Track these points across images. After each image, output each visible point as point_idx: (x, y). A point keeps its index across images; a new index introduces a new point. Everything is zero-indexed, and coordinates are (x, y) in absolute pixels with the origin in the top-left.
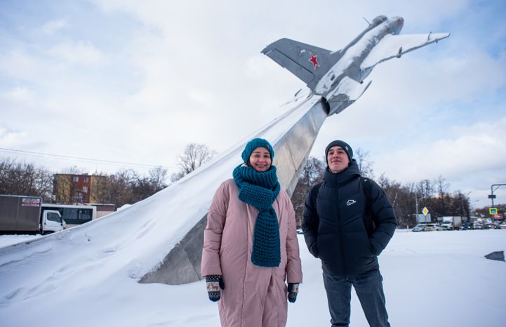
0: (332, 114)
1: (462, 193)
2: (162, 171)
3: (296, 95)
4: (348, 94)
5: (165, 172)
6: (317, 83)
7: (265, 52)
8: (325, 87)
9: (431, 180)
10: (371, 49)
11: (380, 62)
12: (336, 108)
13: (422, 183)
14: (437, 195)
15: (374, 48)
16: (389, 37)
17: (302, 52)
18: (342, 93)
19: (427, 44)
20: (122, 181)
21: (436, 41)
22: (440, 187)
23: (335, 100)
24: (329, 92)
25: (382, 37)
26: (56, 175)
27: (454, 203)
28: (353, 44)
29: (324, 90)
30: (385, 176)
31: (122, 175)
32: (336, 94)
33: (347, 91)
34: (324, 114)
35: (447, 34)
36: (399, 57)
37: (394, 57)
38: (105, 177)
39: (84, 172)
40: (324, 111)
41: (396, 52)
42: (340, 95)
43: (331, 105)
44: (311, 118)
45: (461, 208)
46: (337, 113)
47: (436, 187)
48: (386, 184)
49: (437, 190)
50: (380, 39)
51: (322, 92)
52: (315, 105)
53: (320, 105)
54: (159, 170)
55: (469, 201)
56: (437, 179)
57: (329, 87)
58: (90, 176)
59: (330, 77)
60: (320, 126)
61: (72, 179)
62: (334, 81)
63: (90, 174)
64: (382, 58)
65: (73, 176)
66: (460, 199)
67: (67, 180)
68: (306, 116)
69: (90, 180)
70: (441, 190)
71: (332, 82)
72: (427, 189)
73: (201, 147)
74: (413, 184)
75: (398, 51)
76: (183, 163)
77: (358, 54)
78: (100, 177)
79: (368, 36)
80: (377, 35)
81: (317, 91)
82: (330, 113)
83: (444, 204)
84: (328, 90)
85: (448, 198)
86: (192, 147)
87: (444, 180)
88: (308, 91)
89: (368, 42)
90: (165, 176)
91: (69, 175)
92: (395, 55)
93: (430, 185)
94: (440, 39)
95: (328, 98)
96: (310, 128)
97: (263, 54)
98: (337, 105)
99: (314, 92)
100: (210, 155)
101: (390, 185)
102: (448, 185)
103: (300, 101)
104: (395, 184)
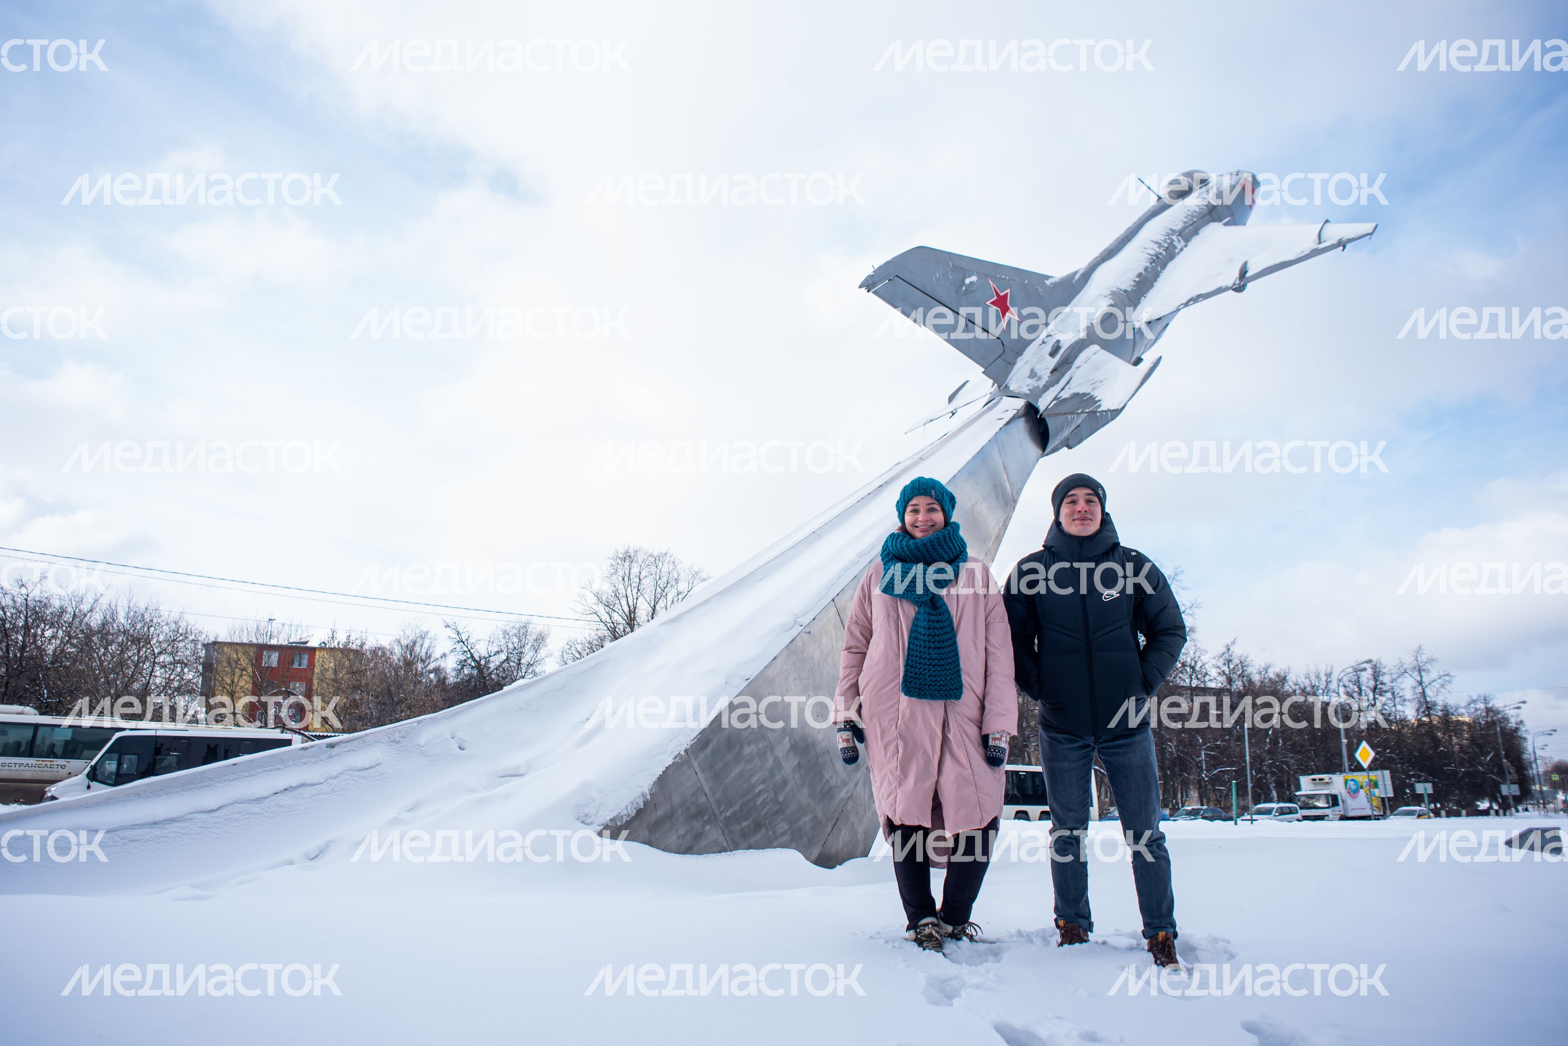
0: (1054, 451)
1: (1497, 703)
2: (531, 639)
3: (951, 399)
4: (1098, 394)
5: (541, 639)
6: (1011, 364)
7: (869, 284)
8: (1033, 374)
9: (1389, 663)
10: (1164, 267)
11: (1186, 304)
12: (1066, 433)
13: (1358, 670)
14: (1410, 712)
15: (1171, 265)
16: (1215, 232)
17: (967, 281)
18: (1081, 390)
19: (1315, 253)
20: (409, 664)
21: (1342, 244)
22: (1421, 683)
23: (1062, 409)
24: (1046, 388)
25: (1196, 232)
26: (214, 646)
27: (1472, 739)
28: (1109, 254)
29: (1032, 382)
30: (1238, 651)
31: (411, 648)
32: (1065, 395)
33: (1094, 384)
34: (1032, 449)
35: (1368, 227)
36: (1239, 288)
37: (1226, 289)
38: (358, 653)
39: (295, 638)
40: (1034, 440)
41: (1231, 277)
42: (1076, 395)
43: (1052, 424)
44: (996, 458)
45: (1497, 755)
46: (1069, 447)
47: (1407, 686)
48: (1241, 676)
49: (1408, 695)
50: (1187, 240)
51: (1026, 390)
52: (1008, 423)
53: (1021, 424)
54: (523, 631)
55: (1522, 733)
56: (1409, 661)
57: (1046, 376)
58: (313, 650)
59: (1048, 348)
60: (1024, 482)
61: (259, 658)
62: (1058, 357)
63: (314, 643)
64: (1194, 294)
65: (262, 648)
66: (1492, 724)
67: (244, 662)
68: (982, 455)
69: (311, 663)
70: (1423, 693)
71: (1053, 362)
72: (1374, 689)
73: (657, 559)
74: (1329, 675)
75: (1236, 274)
76: (601, 609)
77: (1126, 282)
78: (345, 651)
79: (1155, 230)
80: (1178, 228)
81: (1013, 387)
82: (1050, 447)
83: (1437, 742)
84: (1041, 384)
85: (1448, 722)
86: (628, 558)
87: (1431, 661)
88: (987, 386)
89: (1153, 249)
90: (542, 653)
91: (251, 645)
92: (1230, 285)
93: (1386, 679)
94: (1350, 240)
95: (1043, 404)
96: (995, 486)
97: (864, 290)
98: (1069, 424)
99: (1003, 389)
100: (683, 586)
101: (1256, 678)
102: (1446, 678)
103: (963, 416)
104: (1271, 675)
